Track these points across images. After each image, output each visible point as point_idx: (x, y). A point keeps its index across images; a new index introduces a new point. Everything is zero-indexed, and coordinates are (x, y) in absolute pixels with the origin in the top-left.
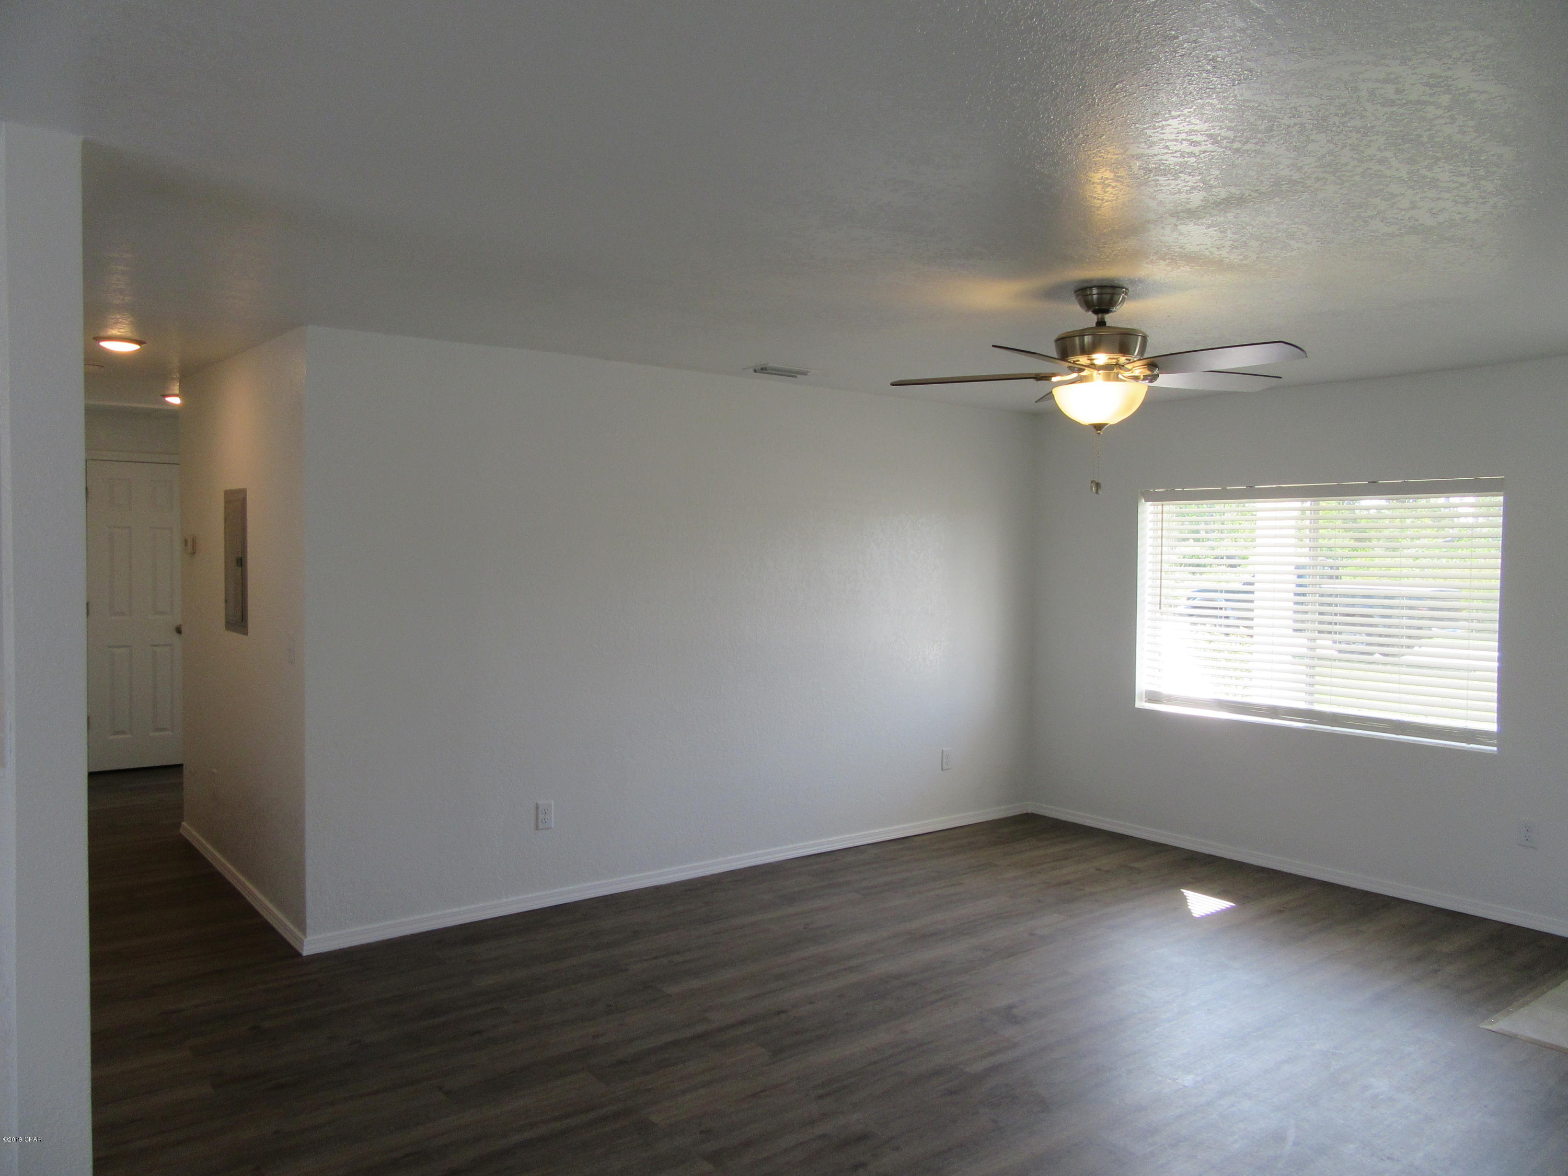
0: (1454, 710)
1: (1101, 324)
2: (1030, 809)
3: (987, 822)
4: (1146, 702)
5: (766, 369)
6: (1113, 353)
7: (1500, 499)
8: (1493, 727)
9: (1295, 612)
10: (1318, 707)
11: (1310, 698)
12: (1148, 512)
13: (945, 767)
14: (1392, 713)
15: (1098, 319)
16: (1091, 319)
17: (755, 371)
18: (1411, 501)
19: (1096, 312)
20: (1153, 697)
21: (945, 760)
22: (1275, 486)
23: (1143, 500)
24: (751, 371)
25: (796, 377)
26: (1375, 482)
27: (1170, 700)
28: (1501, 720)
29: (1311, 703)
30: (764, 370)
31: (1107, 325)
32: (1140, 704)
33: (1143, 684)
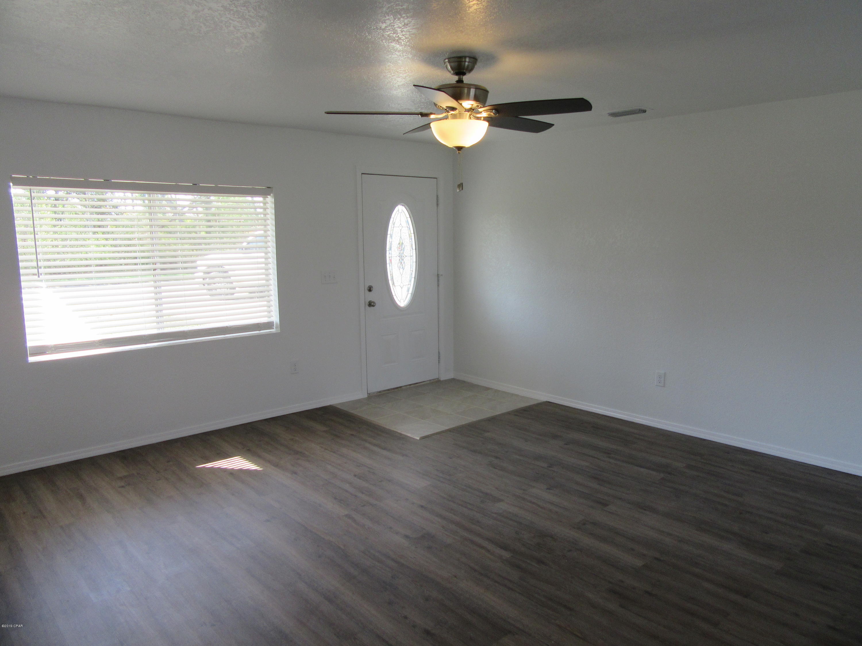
1: (460, 81)
4: (32, 356)
14: (203, 325)
19: (457, 74)
20: (41, 350)
31: (464, 82)
33: (32, 341)
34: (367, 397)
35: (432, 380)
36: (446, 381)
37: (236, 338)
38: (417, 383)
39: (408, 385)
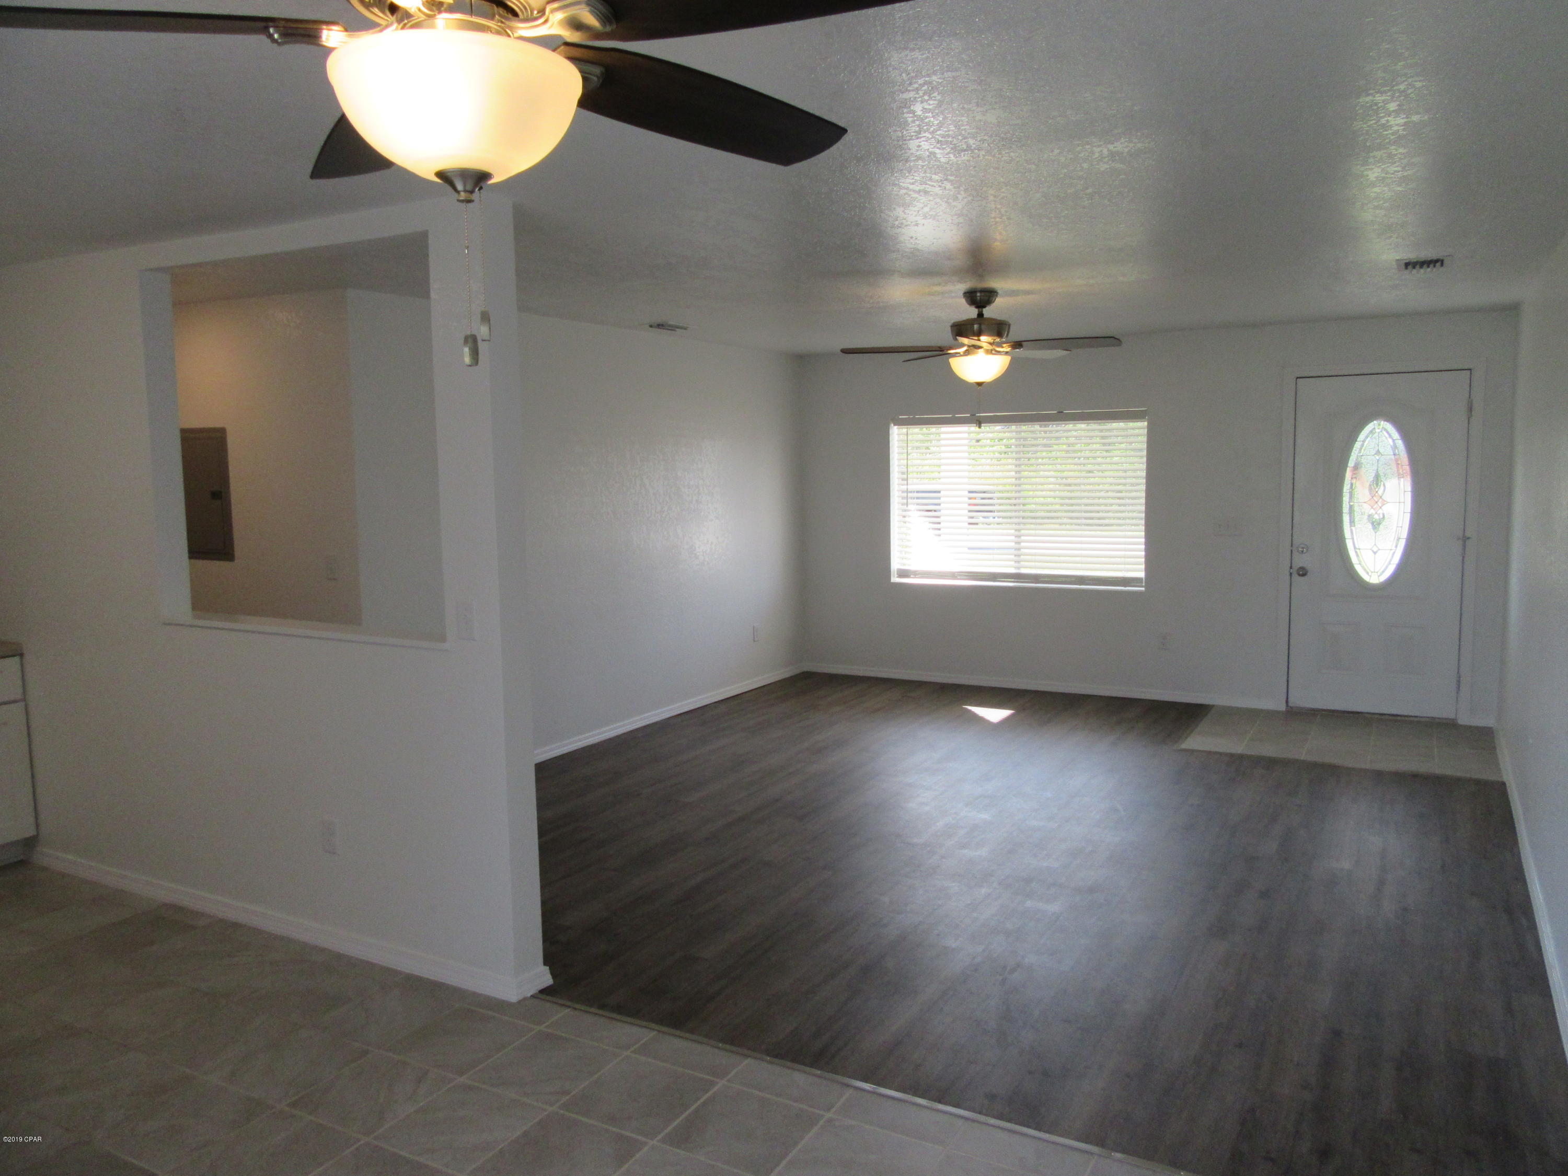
0: (1115, 566)
1: (980, 315)
2: (805, 669)
3: (779, 681)
4: (897, 577)
5: (662, 325)
6: (992, 336)
7: (1146, 423)
8: (1142, 575)
9: (970, 505)
10: (1024, 571)
11: (1017, 565)
12: (896, 433)
13: (756, 639)
15: (979, 311)
16: (972, 312)
17: (651, 326)
18: (1055, 426)
19: (977, 307)
20: (903, 573)
21: (755, 633)
22: (992, 414)
23: (892, 425)
24: (647, 326)
25: (674, 330)
26: (1062, 412)
27: (916, 574)
28: (1147, 570)
29: (1019, 568)
30: (660, 326)
31: (985, 316)
32: (895, 579)
33: (896, 564)
34: (1284, 709)
35: (1438, 718)
36: (1470, 728)
37: (1099, 591)
38: (1397, 715)
39: (1377, 714)
